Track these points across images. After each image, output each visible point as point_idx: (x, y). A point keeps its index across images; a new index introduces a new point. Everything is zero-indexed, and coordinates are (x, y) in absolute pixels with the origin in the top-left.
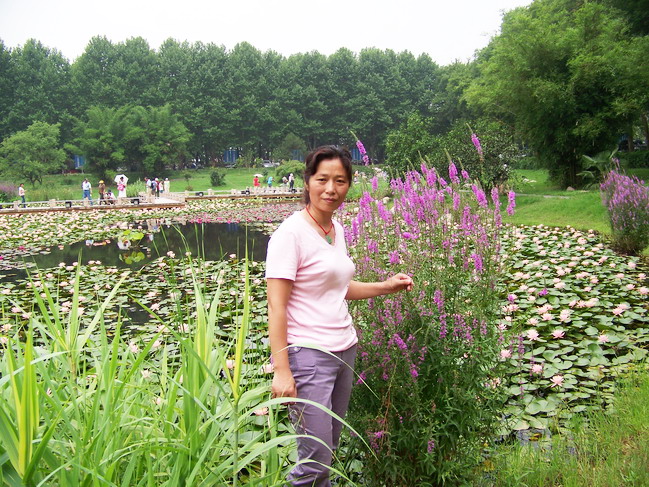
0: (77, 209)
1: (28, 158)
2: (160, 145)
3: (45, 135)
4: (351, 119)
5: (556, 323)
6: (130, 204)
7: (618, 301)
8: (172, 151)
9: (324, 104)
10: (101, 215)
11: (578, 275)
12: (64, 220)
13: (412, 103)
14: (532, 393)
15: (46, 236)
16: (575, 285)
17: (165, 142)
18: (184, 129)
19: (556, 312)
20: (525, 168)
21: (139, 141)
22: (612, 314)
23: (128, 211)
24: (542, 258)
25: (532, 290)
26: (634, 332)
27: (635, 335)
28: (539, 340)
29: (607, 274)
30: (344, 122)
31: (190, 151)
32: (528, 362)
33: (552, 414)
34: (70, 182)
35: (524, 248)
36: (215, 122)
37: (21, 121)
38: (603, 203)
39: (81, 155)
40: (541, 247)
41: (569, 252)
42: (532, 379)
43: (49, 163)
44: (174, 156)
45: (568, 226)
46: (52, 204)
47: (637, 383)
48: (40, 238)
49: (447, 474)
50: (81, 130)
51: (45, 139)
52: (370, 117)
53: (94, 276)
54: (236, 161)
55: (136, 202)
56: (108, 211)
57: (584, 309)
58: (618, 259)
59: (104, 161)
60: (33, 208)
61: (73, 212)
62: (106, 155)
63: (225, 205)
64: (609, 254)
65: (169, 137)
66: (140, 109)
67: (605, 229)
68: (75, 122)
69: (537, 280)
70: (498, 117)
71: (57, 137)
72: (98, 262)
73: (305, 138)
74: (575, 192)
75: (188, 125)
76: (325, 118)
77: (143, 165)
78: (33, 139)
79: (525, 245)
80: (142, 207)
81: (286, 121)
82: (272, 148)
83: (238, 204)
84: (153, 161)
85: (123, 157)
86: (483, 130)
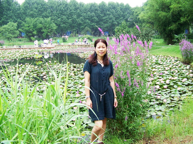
0: (22, 48)
1: (7, 33)
2: (47, 30)
3: (13, 26)
4: (105, 23)
5: (165, 84)
7: (183, 78)
8: (51, 32)
9: (97, 18)
10: (30, 50)
11: (172, 70)
12: (18, 52)
13: (123, 18)
14: (157, 104)
15: (13, 56)
16: (171, 73)
17: (49, 29)
18: (55, 25)
19: (165, 80)
20: (156, 38)
21: (41, 28)
22: (182, 82)
23: (38, 49)
24: (161, 65)
25: (158, 74)
26: (188, 87)
27: (188, 88)
28: (160, 88)
29: (181, 70)
30: (103, 24)
31: (57, 32)
32: (156, 95)
33: (163, 110)
34: (20, 40)
36: (64, 23)
37: (5, 22)
38: (180, 49)
39: (24, 32)
40: (161, 61)
41: (169, 63)
42: (157, 100)
43: (14, 35)
45: (169, 56)
46: (15, 47)
47: (189, 102)
48: (11, 57)
49: (131, 127)
50: (24, 25)
51: (13, 27)
52: (110, 22)
53: (27, 68)
54: (70, 35)
55: (40, 46)
56: (32, 49)
57: (173, 80)
58: (184, 66)
59: (31, 34)
60: (9, 48)
62: (31, 32)
63: (67, 48)
64: (181, 64)
65: (50, 27)
66: (42, 19)
67: (180, 57)
68: (22, 22)
69: (159, 71)
70: (149, 23)
71: (17, 27)
72: (28, 64)
73: (91, 28)
74: (171, 46)
75: (56, 24)
76: (97, 22)
77: (43, 36)
78: (9, 27)
79: (156, 61)
80: (42, 48)
81: (85, 23)
82: (81, 31)
83: (70, 47)
84: (45, 34)
85: (36, 33)
86: (144, 27)
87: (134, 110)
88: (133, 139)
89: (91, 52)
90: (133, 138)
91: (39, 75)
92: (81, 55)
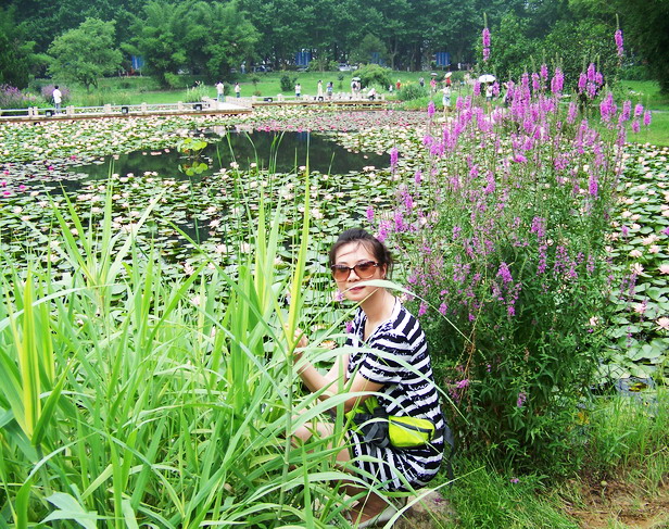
0: (134, 116)
1: (81, 59)
2: (225, 46)
3: (99, 34)
4: (437, 19)
5: (663, 256)
6: (192, 110)
8: (239, 52)
9: (408, 1)
10: (160, 122)
12: (120, 127)
13: (507, 4)
14: (634, 336)
15: (100, 145)
17: (231, 42)
18: (252, 28)
19: (663, 243)
20: (631, 78)
21: (202, 41)
23: (190, 117)
24: (648, 181)
25: (637, 217)
28: (644, 274)
30: (429, 22)
31: (259, 52)
32: (629, 299)
33: (657, 362)
34: (127, 86)
35: (627, 169)
36: (286, 21)
37: (73, 18)
39: (139, 56)
40: (648, 169)
42: (634, 319)
43: (104, 65)
44: (241, 57)
46: (108, 109)
48: (93, 147)
49: (537, 430)
50: (139, 29)
51: (99, 38)
52: (458, 17)
53: (150, 188)
54: (308, 63)
55: (199, 108)
56: (168, 118)
59: (164, 63)
60: (88, 114)
61: (130, 119)
62: (166, 55)
63: (296, 112)
65: (236, 36)
66: (203, 5)
68: (132, 19)
69: (642, 206)
70: (604, 19)
71: (113, 36)
72: (155, 174)
73: (385, 40)
75: (256, 23)
76: (408, 17)
77: (207, 68)
78: (87, 38)
79: (629, 166)
80: (205, 113)
81: (365, 20)
82: (349, 50)
83: (310, 112)
84: (218, 63)
85: (184, 58)
86: (585, 34)
87: (549, 366)
88: (544, 476)
89: (387, 128)
90: (543, 469)
91: (193, 216)
92: (349, 142)
